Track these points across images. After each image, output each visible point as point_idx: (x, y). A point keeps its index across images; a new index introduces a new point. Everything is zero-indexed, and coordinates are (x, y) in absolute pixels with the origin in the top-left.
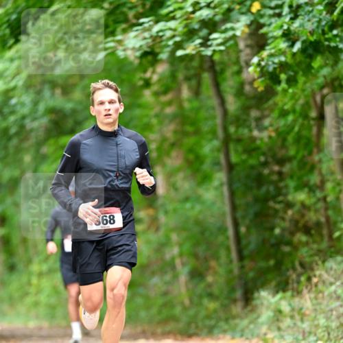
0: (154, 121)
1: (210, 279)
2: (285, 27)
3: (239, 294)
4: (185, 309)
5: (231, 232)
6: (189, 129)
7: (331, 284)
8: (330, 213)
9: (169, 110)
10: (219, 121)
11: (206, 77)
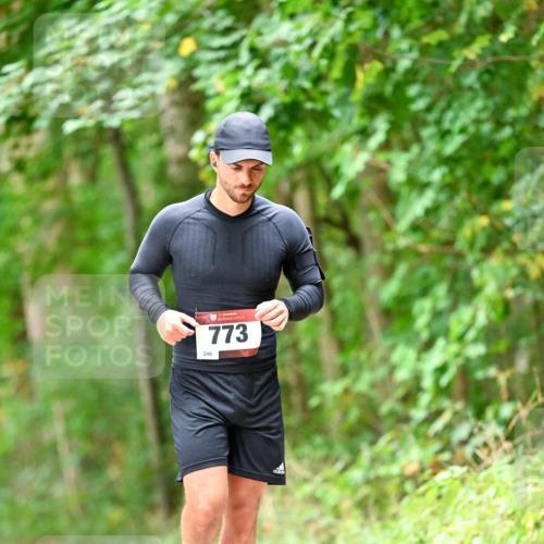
0: (26, 222)
1: (113, 473)
2: (244, 83)
3: (158, 496)
4: (73, 520)
5: (145, 397)
6: (82, 235)
7: (306, 481)
8: (305, 368)
9: (50, 206)
10: (127, 222)
11: (108, 153)
